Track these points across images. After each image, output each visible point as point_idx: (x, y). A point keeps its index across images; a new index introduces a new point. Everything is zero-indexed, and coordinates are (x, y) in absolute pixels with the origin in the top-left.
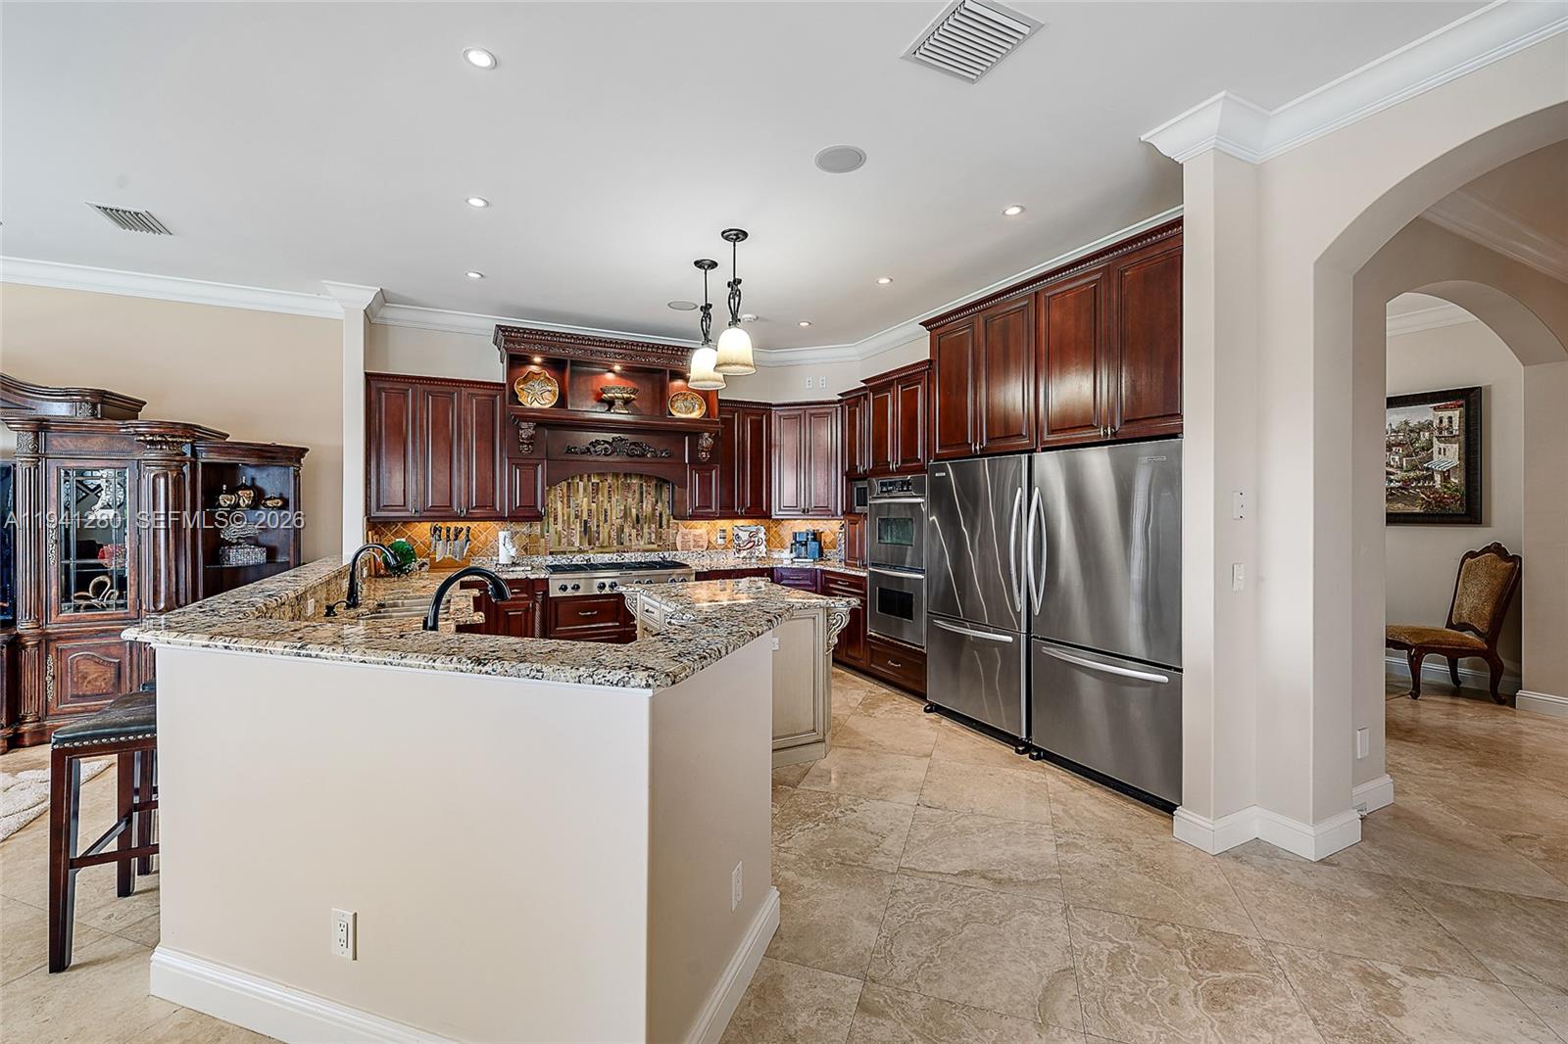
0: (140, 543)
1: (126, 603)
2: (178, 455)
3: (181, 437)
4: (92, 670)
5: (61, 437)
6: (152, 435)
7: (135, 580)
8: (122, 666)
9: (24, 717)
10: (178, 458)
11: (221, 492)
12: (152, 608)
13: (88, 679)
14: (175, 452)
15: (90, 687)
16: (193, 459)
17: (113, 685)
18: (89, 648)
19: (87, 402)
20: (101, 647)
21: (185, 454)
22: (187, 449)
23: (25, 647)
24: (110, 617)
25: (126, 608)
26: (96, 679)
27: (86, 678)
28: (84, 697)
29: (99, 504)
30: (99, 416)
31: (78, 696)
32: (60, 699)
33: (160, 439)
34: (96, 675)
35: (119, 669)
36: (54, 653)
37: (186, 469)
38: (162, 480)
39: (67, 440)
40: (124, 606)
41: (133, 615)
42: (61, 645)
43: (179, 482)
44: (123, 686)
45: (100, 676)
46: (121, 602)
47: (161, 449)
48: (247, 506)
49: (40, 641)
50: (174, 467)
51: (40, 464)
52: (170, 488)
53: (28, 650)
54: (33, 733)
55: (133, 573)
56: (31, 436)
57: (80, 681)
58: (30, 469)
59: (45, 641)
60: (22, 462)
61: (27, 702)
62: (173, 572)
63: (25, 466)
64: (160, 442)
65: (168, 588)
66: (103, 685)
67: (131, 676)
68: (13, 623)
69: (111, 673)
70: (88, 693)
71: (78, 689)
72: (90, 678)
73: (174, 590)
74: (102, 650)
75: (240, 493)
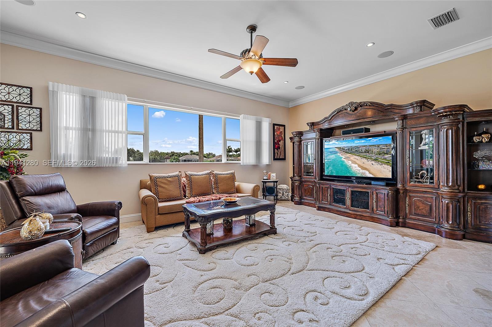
0: (439, 158)
1: (433, 182)
2: (456, 119)
3: (459, 111)
4: (421, 206)
5: (410, 120)
6: (446, 112)
7: (437, 173)
8: (432, 206)
9: (400, 217)
10: (456, 121)
11: (474, 136)
12: (446, 185)
13: (419, 209)
14: (455, 118)
15: (420, 212)
16: (463, 121)
17: (429, 213)
18: (419, 197)
19: (419, 106)
20: (424, 197)
21: (460, 119)
22: (460, 117)
23: (400, 193)
24: (427, 186)
25: (434, 184)
26: (422, 209)
27: (419, 208)
28: (418, 215)
29: (422, 144)
30: (423, 110)
31: (416, 214)
32: (410, 213)
33: (450, 113)
34: (422, 208)
35: (431, 207)
36: (408, 197)
37: (460, 126)
38: (450, 131)
39: (412, 121)
40: (433, 183)
41: (436, 187)
42: (411, 194)
43: (457, 131)
44: (432, 215)
45: (424, 208)
46: (432, 181)
47: (449, 118)
48: (487, 142)
49: (404, 192)
50: (454, 125)
51: (404, 131)
52: (453, 134)
53: (401, 194)
54: (402, 223)
55: (436, 170)
56: (401, 121)
57: (417, 209)
58: (401, 133)
59: (406, 191)
60: (399, 131)
61: (401, 212)
62: (455, 170)
63: (399, 132)
64: (449, 115)
65: (453, 177)
66: (425, 212)
67: (436, 211)
68: (396, 184)
69: (428, 208)
70: (420, 214)
71: (416, 211)
72: (420, 208)
73: (455, 178)
74: (424, 199)
75: (483, 135)
